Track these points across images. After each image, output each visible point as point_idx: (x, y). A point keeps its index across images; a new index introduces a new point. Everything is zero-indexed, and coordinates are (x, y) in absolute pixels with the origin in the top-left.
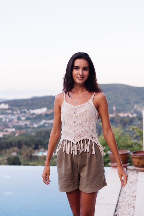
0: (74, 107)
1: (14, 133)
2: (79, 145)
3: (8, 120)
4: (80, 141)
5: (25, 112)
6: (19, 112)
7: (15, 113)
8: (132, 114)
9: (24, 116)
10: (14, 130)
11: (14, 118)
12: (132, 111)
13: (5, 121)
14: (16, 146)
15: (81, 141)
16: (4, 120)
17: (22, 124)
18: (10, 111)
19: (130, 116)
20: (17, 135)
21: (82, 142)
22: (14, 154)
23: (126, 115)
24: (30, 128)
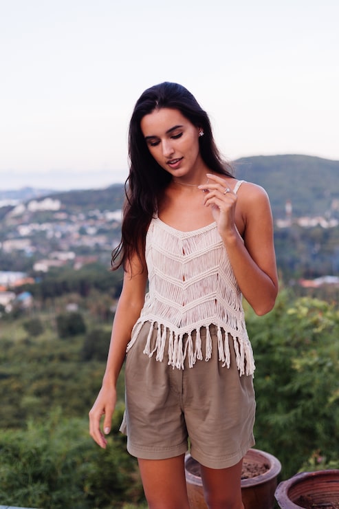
0: (181, 235)
1: (71, 263)
2: (191, 344)
3: (58, 235)
4: (194, 332)
5: (95, 218)
6: (82, 217)
7: (74, 218)
8: (327, 220)
9: (92, 226)
10: (71, 255)
11: (73, 229)
12: (328, 214)
13: (54, 237)
14: (74, 289)
15: (198, 330)
16: (50, 234)
17: (89, 242)
18: (62, 216)
19: (324, 224)
20: (78, 266)
21: (198, 334)
22: (72, 308)
23: (314, 222)
24: (105, 251)
